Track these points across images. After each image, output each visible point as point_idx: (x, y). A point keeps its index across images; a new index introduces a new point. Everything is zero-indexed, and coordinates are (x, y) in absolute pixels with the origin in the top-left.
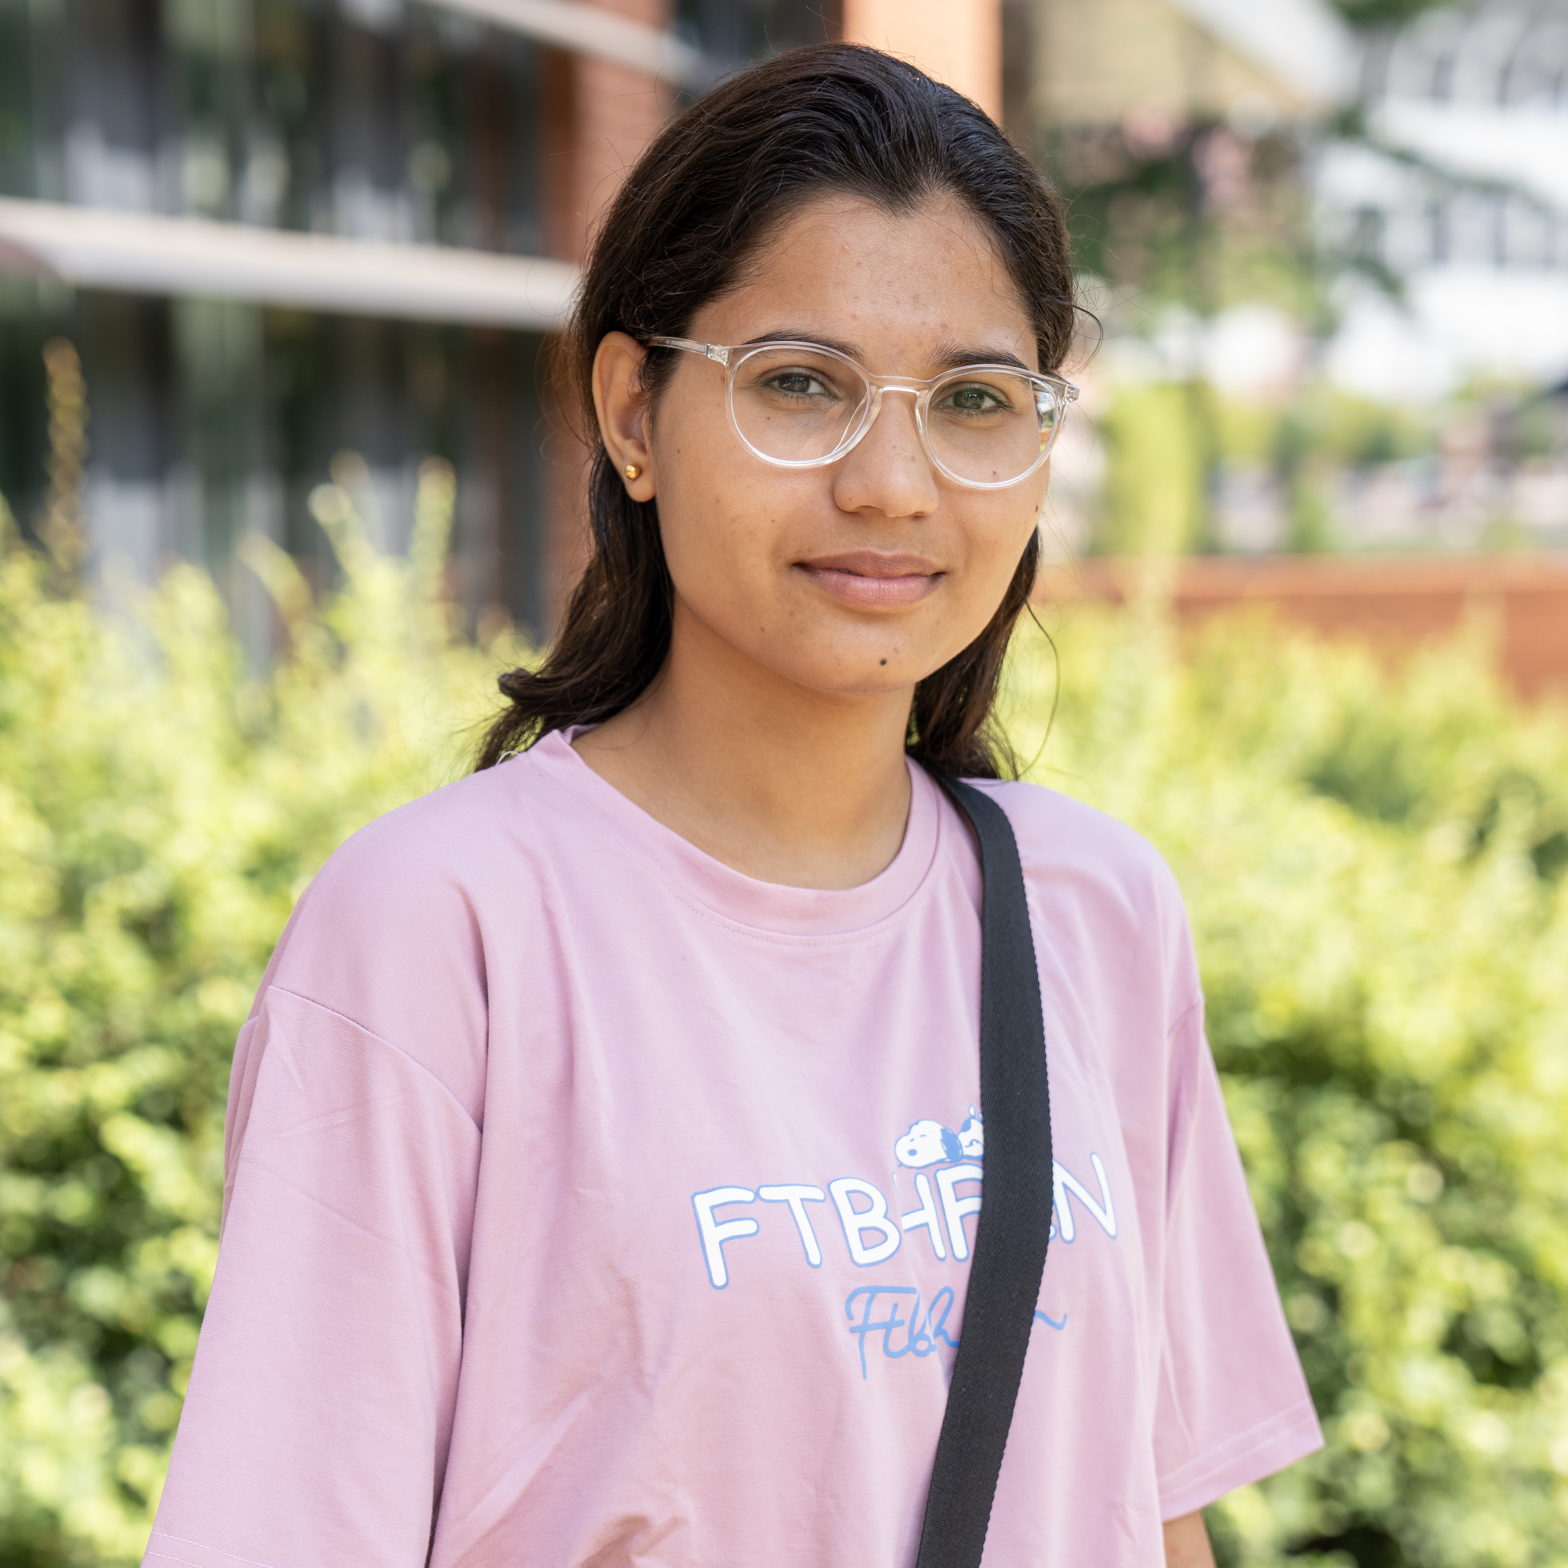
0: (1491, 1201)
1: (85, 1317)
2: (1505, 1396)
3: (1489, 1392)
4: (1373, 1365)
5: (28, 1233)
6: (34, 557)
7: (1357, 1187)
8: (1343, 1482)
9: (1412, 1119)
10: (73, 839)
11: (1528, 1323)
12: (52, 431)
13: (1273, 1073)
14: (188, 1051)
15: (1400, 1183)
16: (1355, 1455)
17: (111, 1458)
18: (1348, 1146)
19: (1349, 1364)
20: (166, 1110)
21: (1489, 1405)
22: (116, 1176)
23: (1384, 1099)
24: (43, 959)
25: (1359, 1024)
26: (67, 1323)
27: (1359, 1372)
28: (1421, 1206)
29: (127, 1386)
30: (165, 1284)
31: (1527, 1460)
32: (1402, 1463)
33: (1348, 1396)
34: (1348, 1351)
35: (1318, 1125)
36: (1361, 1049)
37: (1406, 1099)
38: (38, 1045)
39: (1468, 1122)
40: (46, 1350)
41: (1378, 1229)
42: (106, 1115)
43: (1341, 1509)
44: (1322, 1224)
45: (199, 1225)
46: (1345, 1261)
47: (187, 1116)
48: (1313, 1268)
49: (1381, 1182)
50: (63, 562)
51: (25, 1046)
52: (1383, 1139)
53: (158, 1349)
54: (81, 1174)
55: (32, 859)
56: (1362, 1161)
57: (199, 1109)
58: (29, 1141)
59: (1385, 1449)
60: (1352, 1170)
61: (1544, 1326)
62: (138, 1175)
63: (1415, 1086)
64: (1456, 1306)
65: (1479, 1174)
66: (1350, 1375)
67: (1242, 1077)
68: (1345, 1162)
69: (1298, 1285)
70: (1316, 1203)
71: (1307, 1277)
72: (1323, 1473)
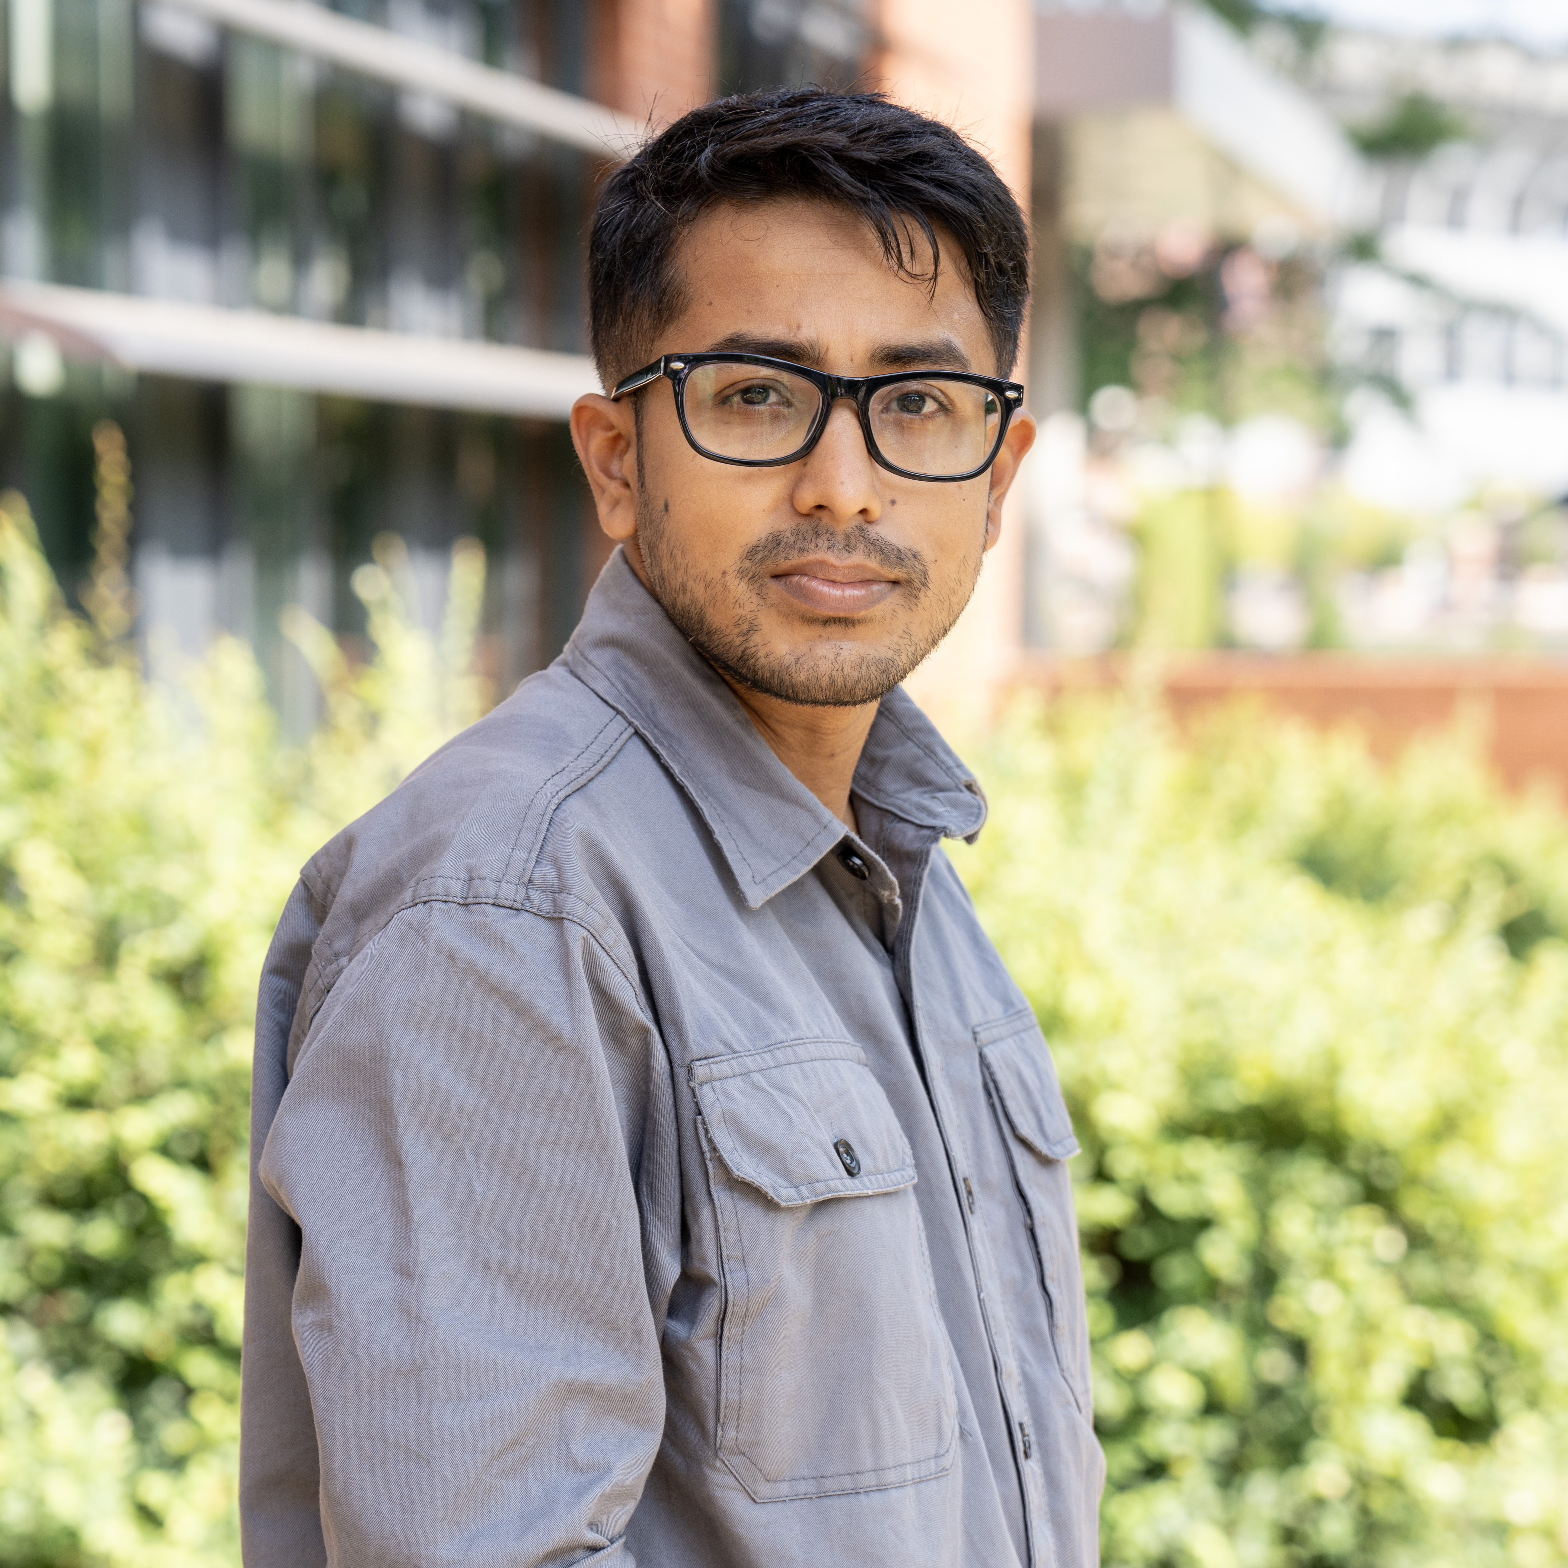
0: (1456, 1264)
1: (110, 1346)
2: (1463, 1450)
3: (1448, 1445)
4: (1338, 1418)
5: (57, 1266)
6: (78, 626)
7: (1327, 1247)
8: (1308, 1528)
9: (1380, 1183)
10: (111, 891)
11: (1488, 1381)
12: (98, 507)
13: (1249, 1137)
14: (214, 1096)
15: (1367, 1244)
16: (1319, 1502)
17: (131, 1481)
18: (1318, 1208)
19: (1316, 1415)
20: (191, 1150)
21: (1449, 1458)
22: (142, 1214)
23: (1354, 1163)
24: (78, 1006)
25: (1330, 1092)
26: (94, 1351)
27: (1325, 1422)
28: (1387, 1267)
29: (149, 1413)
30: (187, 1317)
31: (1484, 1509)
32: (1364, 1511)
33: (1313, 1447)
34: (1315, 1403)
35: (1291, 1187)
36: (1333, 1115)
37: (1375, 1164)
38: (69, 1087)
39: (1433, 1188)
40: (72, 1378)
41: (1345, 1287)
42: (135, 1154)
43: (1304, 1553)
44: (1291, 1282)
45: (221, 1261)
46: (1312, 1315)
47: (213, 1157)
48: (1282, 1323)
49: (1348, 1243)
50: (107, 631)
51: (57, 1088)
52: (1352, 1202)
53: (179, 1378)
54: (110, 1210)
55: (68, 911)
56: (1331, 1223)
57: (224, 1151)
58: (60, 1179)
59: (1348, 1497)
60: (1322, 1231)
61: (1503, 1383)
62: (165, 1212)
63: (1383, 1152)
64: (1417, 1361)
65: (1443, 1236)
66: (1316, 1426)
67: (1219, 1141)
68: (1315, 1223)
69: (1268, 1339)
70: (1286, 1261)
71: (1277, 1332)
72: (1288, 1519)
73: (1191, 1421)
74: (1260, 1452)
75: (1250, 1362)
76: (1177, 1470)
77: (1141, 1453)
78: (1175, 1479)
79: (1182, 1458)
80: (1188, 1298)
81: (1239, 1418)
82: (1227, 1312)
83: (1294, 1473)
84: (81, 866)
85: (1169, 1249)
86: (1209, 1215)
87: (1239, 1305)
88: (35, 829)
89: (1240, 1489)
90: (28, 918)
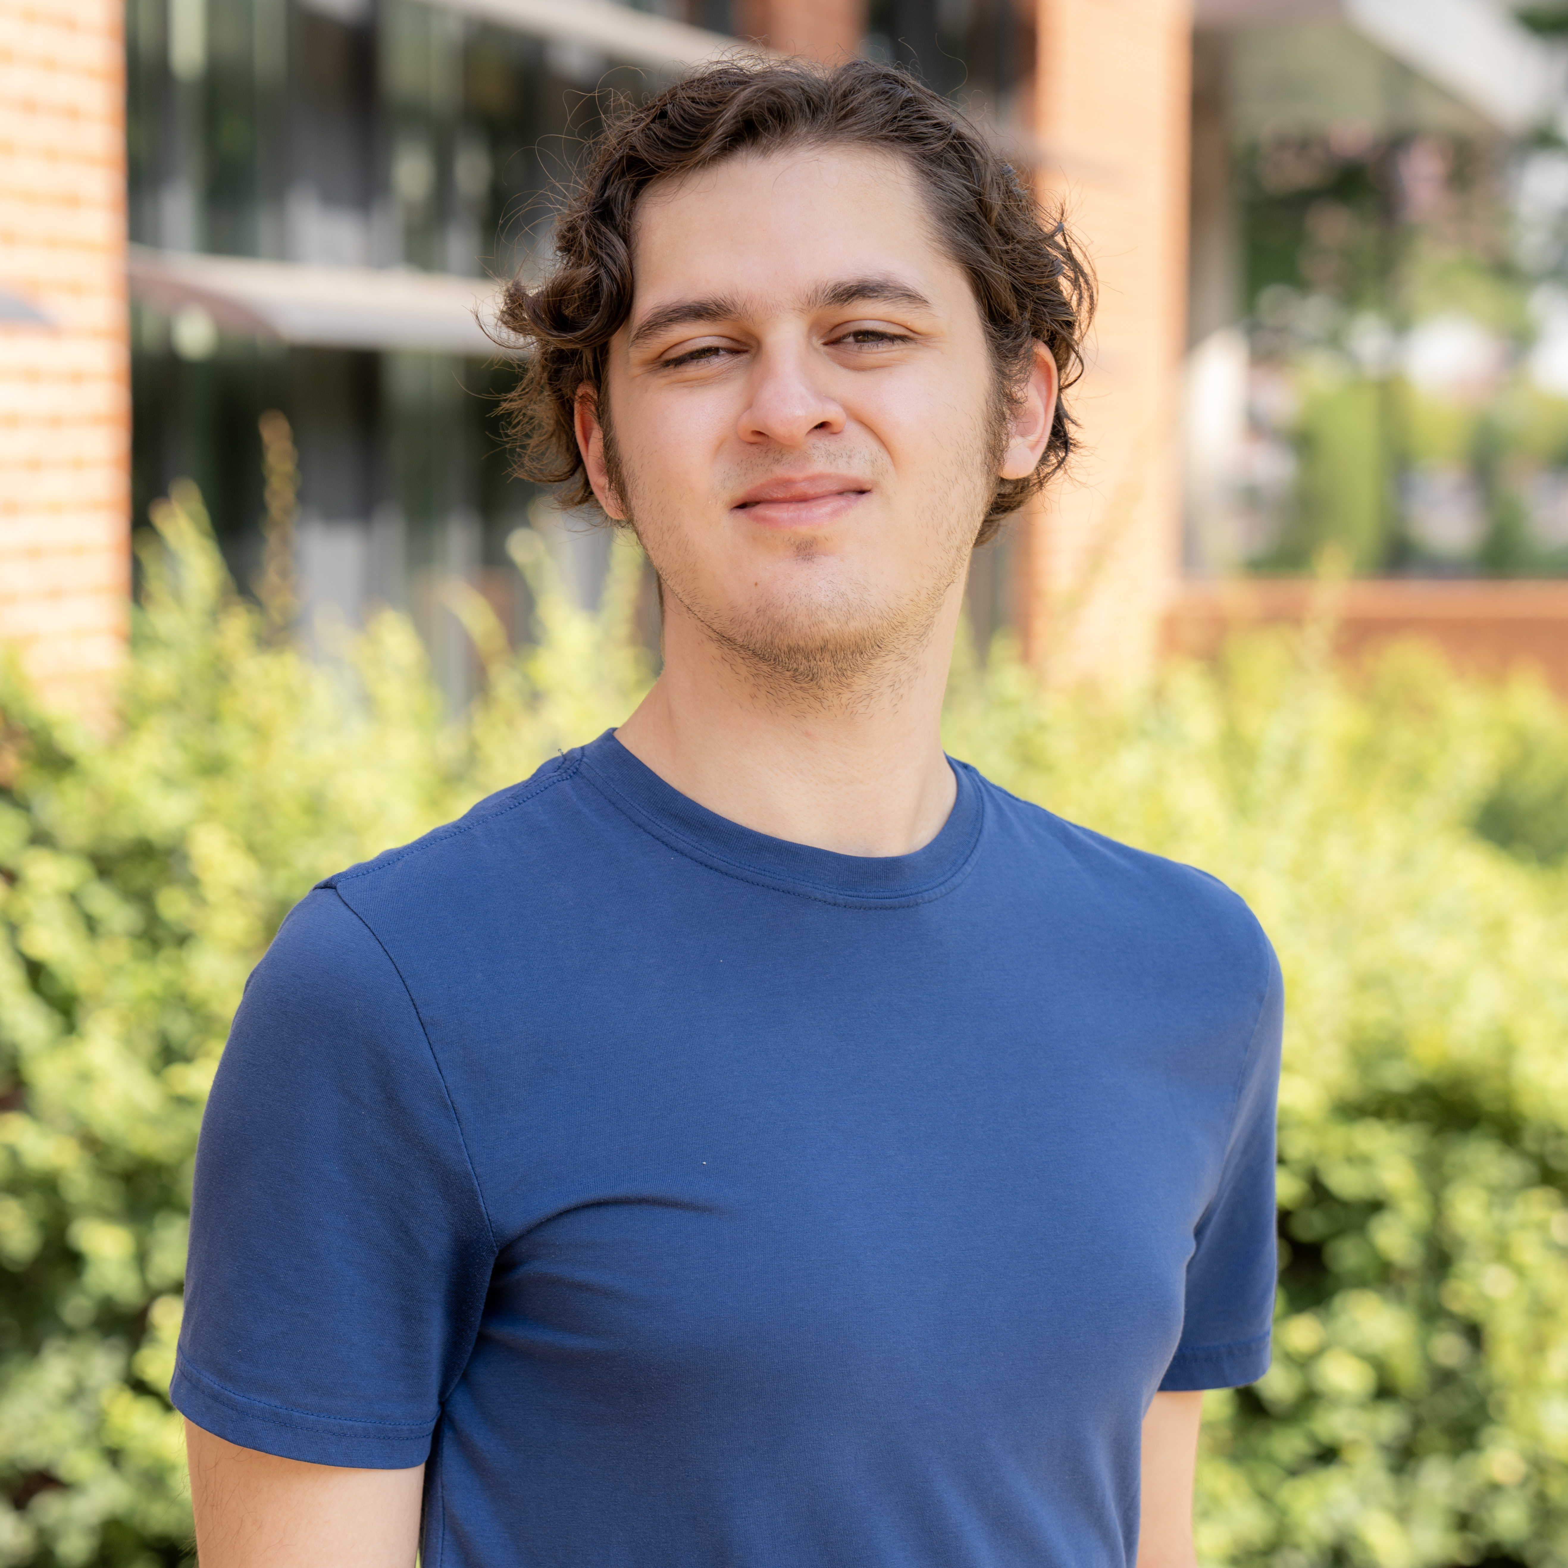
4: (1514, 1403)
6: (250, 611)
7: (1501, 1230)
8: (1484, 1514)
9: (1556, 1164)
10: (282, 875)
12: (268, 496)
13: (1423, 1118)
15: (1542, 1227)
16: (1495, 1488)
18: (1493, 1190)
19: (1492, 1400)
23: (1530, 1143)
25: (1505, 1072)
27: (1501, 1407)
28: (1563, 1250)
32: (1541, 1497)
33: (1488, 1433)
34: (1490, 1388)
35: (1464, 1169)
36: (1507, 1096)
37: (1551, 1145)
41: (1520, 1271)
43: (1479, 1540)
44: (1466, 1265)
46: (1485, 1298)
48: (1456, 1306)
49: (1523, 1226)
50: (277, 618)
52: (1528, 1184)
55: (238, 892)
56: (1506, 1206)
59: (1525, 1482)
60: (1496, 1214)
63: (1559, 1134)
66: (1492, 1411)
67: (1391, 1122)
68: (1490, 1205)
69: (1442, 1323)
70: (1460, 1243)
71: (1450, 1316)
72: (1463, 1505)
73: (1362, 1406)
74: (1433, 1435)
75: (1423, 1345)
76: (1348, 1455)
77: (1312, 1438)
78: (1348, 1465)
79: (1354, 1443)
80: (1361, 1282)
81: (1413, 1403)
82: (1400, 1296)
83: (1468, 1459)
84: (253, 849)
85: (1339, 1232)
86: (1381, 1197)
87: (1412, 1289)
88: (208, 813)
89: (1414, 1475)
90: (200, 901)
